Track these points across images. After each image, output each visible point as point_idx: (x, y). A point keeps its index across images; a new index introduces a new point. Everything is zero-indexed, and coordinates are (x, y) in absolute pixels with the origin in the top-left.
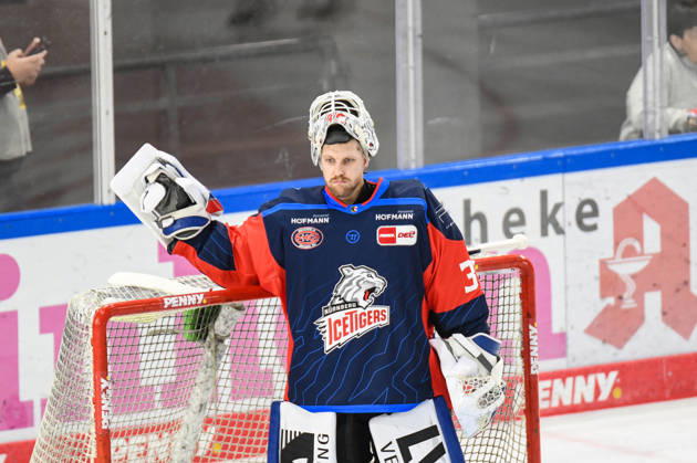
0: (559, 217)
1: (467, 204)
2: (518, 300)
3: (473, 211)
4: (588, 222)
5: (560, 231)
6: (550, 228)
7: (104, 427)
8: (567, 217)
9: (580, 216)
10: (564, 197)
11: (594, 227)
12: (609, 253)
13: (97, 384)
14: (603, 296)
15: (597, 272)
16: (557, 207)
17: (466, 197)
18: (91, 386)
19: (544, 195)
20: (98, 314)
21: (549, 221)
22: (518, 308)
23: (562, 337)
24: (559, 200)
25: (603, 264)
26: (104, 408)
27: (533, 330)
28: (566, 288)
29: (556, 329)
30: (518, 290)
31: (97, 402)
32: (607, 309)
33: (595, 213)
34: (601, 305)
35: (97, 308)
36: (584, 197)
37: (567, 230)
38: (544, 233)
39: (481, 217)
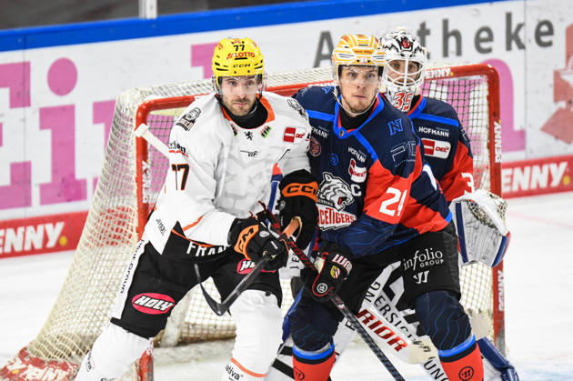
0: (521, 34)
1: (446, 23)
2: (486, 101)
3: (451, 28)
4: (545, 39)
5: (521, 46)
6: (514, 44)
7: (144, 201)
8: (527, 35)
9: (538, 34)
10: (525, 17)
11: (549, 44)
12: (561, 65)
13: (139, 166)
14: (556, 100)
15: (551, 80)
16: (520, 26)
17: (445, 17)
18: (133, 168)
19: (509, 16)
20: (140, 109)
21: (512, 38)
22: (486, 108)
23: (522, 134)
24: (521, 21)
25: (557, 74)
26: (144, 185)
27: (497, 126)
28: (526, 93)
29: (517, 126)
30: (486, 93)
31: (139, 181)
32: (560, 112)
33: (551, 32)
34: (554, 108)
35: (140, 103)
36: (542, 19)
37: (527, 46)
38: (509, 48)
39: (457, 34)
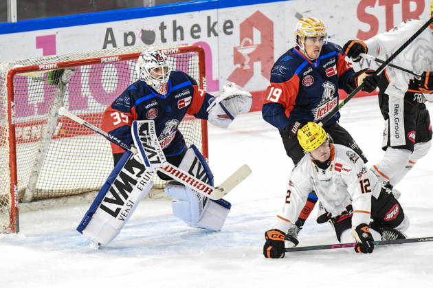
0: (216, 28)
1: (175, 22)
2: (198, 66)
3: (177, 26)
4: (228, 30)
5: (216, 35)
6: (212, 34)
7: (12, 123)
8: (219, 28)
9: (225, 28)
10: (218, 19)
11: (231, 33)
12: (238, 44)
13: (9, 104)
14: (235, 64)
15: (232, 53)
16: (215, 24)
17: (174, 19)
18: (6, 105)
19: (209, 18)
20: (9, 73)
21: (211, 30)
22: (198, 70)
23: (217, 82)
24: (216, 21)
25: (235, 49)
26: (12, 115)
27: (204, 79)
28: (219, 60)
29: (214, 78)
30: (198, 61)
31: (9, 112)
32: (237, 69)
33: (232, 26)
34: (234, 68)
35: (9, 70)
36: (227, 19)
37: (219, 34)
38: (209, 35)
39: (180, 28)
